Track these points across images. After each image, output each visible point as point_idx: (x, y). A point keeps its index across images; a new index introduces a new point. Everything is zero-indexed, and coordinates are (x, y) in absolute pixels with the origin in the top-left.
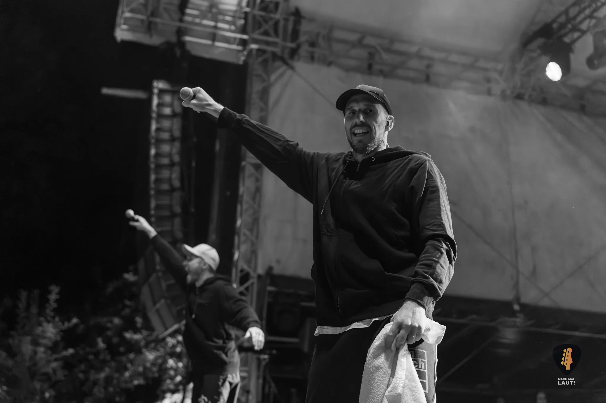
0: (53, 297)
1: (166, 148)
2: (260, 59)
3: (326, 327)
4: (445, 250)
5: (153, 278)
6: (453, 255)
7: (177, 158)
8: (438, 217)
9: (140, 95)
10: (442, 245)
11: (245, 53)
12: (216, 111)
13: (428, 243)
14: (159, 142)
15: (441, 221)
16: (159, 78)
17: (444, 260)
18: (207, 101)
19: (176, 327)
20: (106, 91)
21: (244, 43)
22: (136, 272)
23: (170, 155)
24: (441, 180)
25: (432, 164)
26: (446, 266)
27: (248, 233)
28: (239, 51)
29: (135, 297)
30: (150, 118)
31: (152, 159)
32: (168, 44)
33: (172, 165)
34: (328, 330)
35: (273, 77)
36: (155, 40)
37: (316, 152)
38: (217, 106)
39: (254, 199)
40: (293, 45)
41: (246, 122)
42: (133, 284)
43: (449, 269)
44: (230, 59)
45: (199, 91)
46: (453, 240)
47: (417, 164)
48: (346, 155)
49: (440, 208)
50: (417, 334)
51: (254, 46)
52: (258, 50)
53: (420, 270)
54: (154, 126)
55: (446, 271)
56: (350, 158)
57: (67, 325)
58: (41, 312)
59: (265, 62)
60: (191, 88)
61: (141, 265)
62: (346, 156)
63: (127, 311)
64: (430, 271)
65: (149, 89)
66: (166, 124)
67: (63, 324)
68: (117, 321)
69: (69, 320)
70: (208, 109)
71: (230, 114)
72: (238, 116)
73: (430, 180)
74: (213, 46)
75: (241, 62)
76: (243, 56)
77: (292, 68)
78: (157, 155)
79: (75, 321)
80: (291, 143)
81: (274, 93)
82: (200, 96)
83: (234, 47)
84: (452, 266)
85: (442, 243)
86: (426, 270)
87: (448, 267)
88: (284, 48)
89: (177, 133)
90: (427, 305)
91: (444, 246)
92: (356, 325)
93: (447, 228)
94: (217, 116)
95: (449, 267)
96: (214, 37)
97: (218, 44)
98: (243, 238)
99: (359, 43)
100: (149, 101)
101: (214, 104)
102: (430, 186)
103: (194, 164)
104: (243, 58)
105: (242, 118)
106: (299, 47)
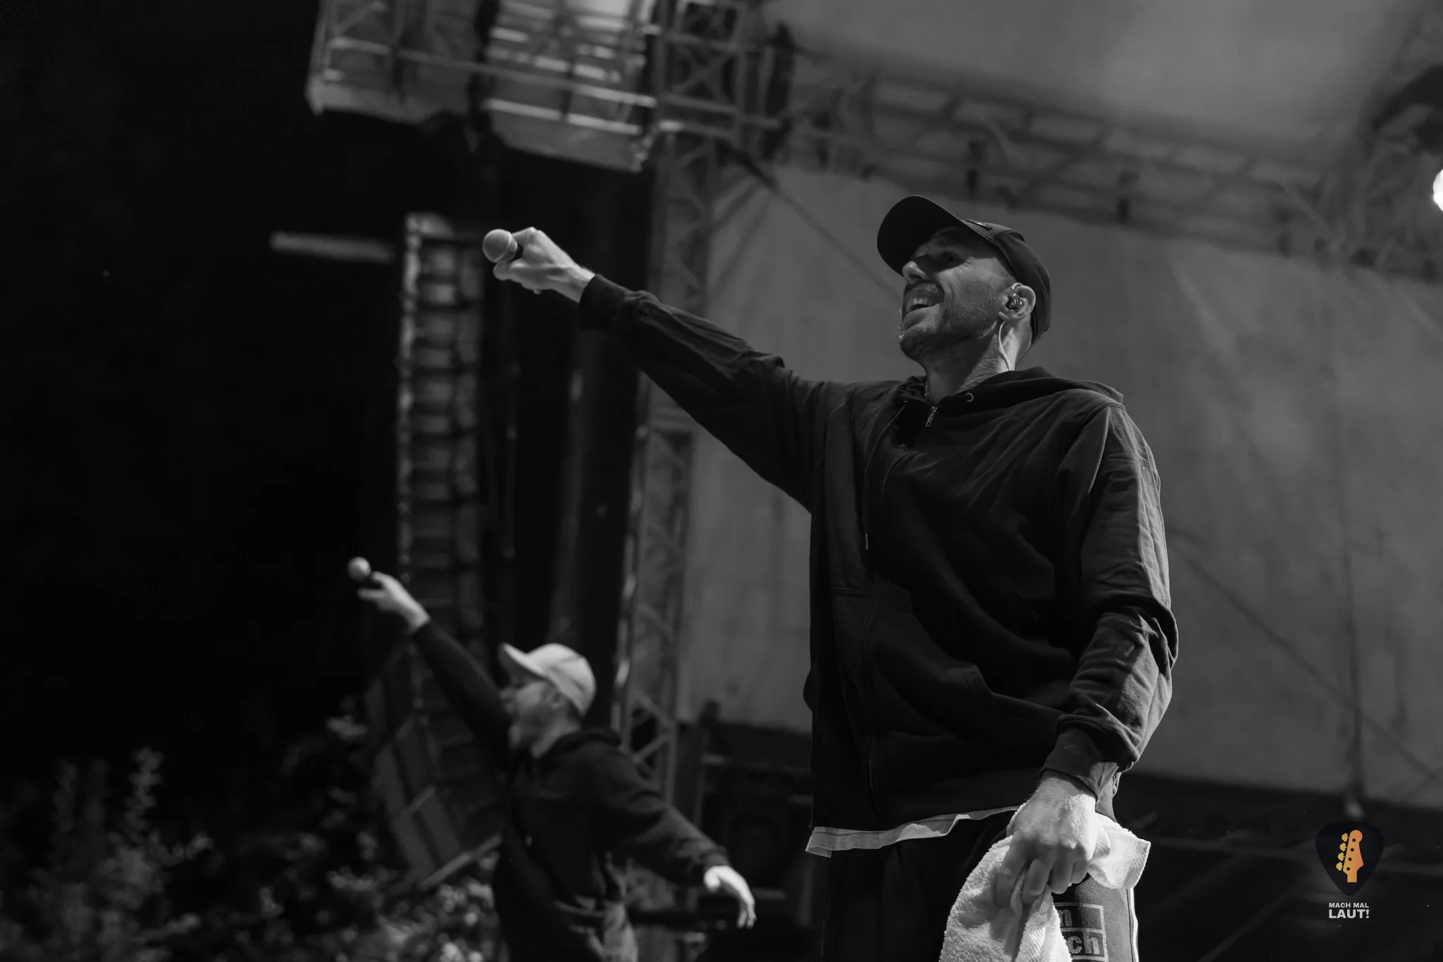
0: (145, 780)
1: (439, 391)
2: (688, 158)
3: (841, 831)
4: (1147, 639)
5: (404, 732)
6: (1167, 650)
7: (467, 418)
8: (1131, 553)
9: (374, 251)
10: (1140, 626)
11: (648, 142)
12: (573, 285)
13: (1104, 620)
14: (422, 374)
15: (1138, 563)
16: (422, 208)
17: (1146, 663)
18: (550, 261)
19: (464, 859)
20: (284, 242)
21: (643, 117)
22: (360, 716)
23: (450, 410)
24: (1145, 456)
25: (1122, 416)
26: (1150, 678)
27: (653, 614)
28: (631, 138)
29: (358, 780)
30: (398, 313)
31: (404, 420)
32: (446, 120)
33: (456, 434)
34: (847, 840)
35: (720, 206)
36: (414, 110)
37: (826, 381)
38: (575, 273)
39: (669, 523)
40: (773, 123)
41: (647, 310)
42: (354, 746)
43: (1159, 687)
44: (609, 158)
45: (532, 239)
46: (1169, 612)
47: (1081, 414)
48: (903, 386)
49: (1137, 530)
50: (1074, 866)
51: (670, 126)
52: (681, 135)
53: (1083, 694)
54: (408, 334)
55: (1152, 692)
56: (913, 393)
57: (180, 853)
58: (114, 820)
59: (698, 167)
60: (512, 232)
61: (374, 695)
62: (904, 389)
63: (338, 817)
64: (1108, 696)
65: (395, 237)
66: (441, 327)
67: (170, 851)
68: (310, 842)
69: (186, 840)
70: (553, 281)
71: (608, 290)
72: (629, 295)
73: (1112, 455)
74: (563, 125)
75: (636, 167)
76: (641, 149)
77: (770, 182)
78: (418, 409)
79: (201, 842)
80: (761, 359)
81: (722, 248)
82: (535, 249)
83: (619, 127)
84: (1167, 679)
85: (1139, 620)
86: (1099, 693)
87: (1156, 681)
88: (747, 130)
89: (469, 353)
90: (1099, 784)
91: (1145, 626)
92: (915, 831)
93: (1155, 581)
94: (576, 297)
95: (1159, 680)
96: (565, 102)
97: (577, 119)
98: (639, 629)
99: (945, 119)
100: (397, 267)
101: (570, 269)
102: (1111, 473)
103: (512, 434)
104: (641, 156)
105: (637, 300)
106: (787, 126)
